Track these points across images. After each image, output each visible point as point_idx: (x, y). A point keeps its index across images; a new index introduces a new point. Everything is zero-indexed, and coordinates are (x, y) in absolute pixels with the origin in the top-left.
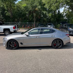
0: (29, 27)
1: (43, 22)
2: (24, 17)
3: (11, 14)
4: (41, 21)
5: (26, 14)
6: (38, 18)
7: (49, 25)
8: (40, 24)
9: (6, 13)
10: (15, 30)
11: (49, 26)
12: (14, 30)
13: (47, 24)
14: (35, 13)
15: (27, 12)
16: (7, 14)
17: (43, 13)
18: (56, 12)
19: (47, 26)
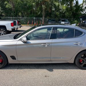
0: (36, 24)
1: (55, 17)
2: (30, 11)
3: (12, 6)
4: (52, 16)
5: (32, 6)
6: (48, 11)
7: (63, 21)
8: (50, 19)
9: (7, 4)
10: (14, 28)
11: (63, 23)
12: (12, 27)
13: (60, 20)
14: (44, 4)
15: (33, 4)
16: (7, 6)
17: (55, 5)
18: (73, 4)
19: (60, 23)
